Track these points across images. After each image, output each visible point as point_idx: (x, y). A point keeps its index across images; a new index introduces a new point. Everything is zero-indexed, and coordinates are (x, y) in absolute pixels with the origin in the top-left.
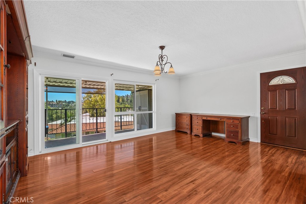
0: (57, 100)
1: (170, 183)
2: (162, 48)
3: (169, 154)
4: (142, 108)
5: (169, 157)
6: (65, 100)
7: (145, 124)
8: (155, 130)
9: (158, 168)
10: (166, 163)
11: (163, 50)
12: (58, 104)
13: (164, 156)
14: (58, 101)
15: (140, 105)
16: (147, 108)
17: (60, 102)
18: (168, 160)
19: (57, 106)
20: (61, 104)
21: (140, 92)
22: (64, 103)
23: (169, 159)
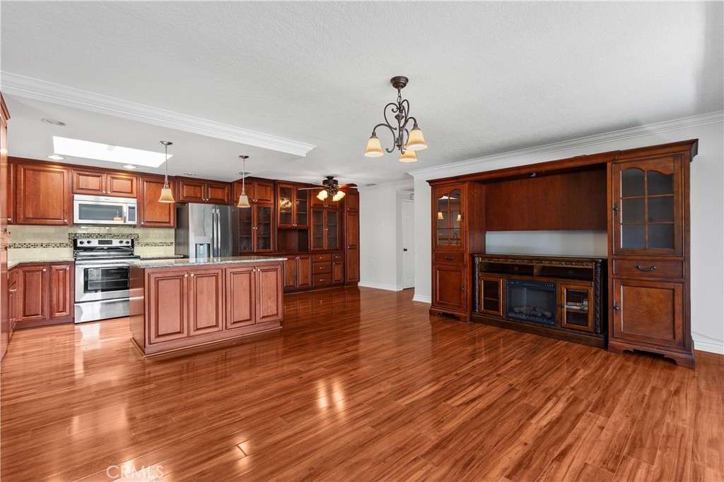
1: (381, 350)
2: (398, 83)
3: (385, 410)
5: (383, 395)
9: (404, 368)
10: (390, 380)
13: (399, 401)
18: (386, 387)
23: (382, 389)
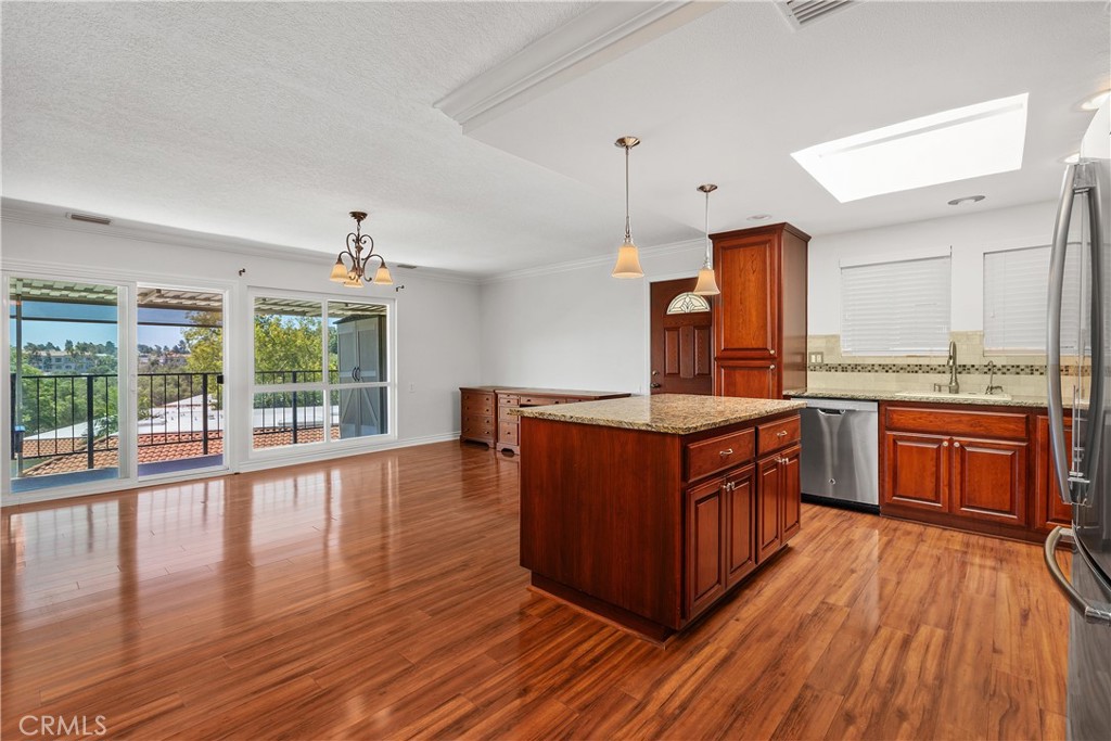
0: (69, 344)
2: (359, 216)
4: (364, 374)
6: (109, 343)
7: (371, 423)
8: (393, 437)
11: (361, 222)
12: (75, 356)
14: (75, 344)
15: (356, 364)
16: (375, 373)
17: (84, 347)
19: (73, 366)
20: (88, 359)
21: (358, 321)
22: (104, 355)
